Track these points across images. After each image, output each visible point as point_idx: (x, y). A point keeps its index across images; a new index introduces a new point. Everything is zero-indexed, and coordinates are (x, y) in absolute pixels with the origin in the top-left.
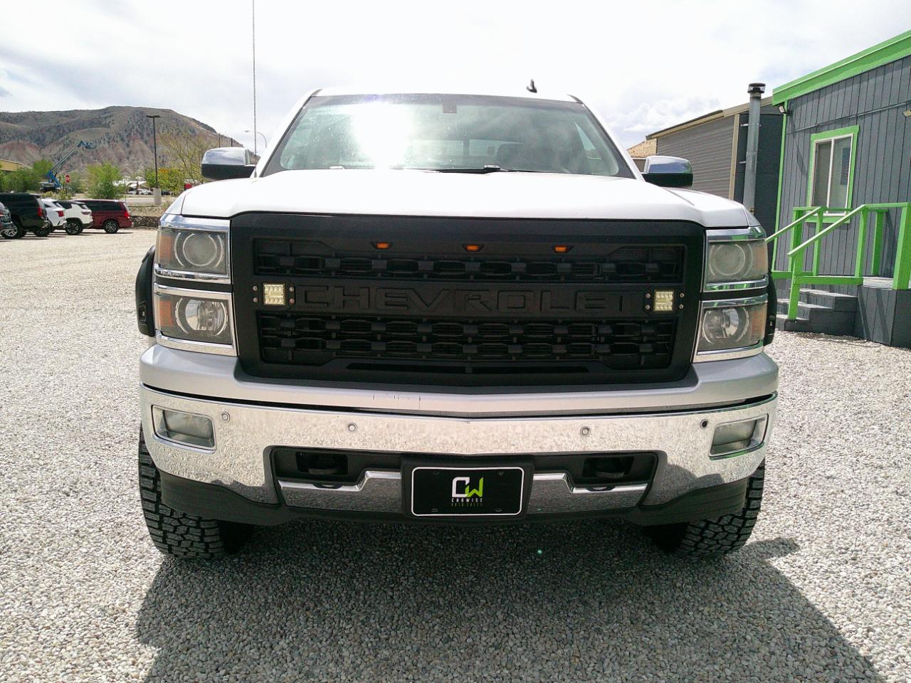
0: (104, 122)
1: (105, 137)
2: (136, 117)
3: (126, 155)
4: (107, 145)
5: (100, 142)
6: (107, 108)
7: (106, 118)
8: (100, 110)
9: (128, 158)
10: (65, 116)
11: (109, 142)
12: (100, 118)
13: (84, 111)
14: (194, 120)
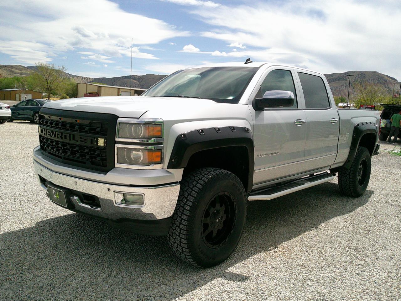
0: (345, 78)
1: (345, 85)
2: (360, 76)
3: (352, 92)
4: (345, 88)
5: (342, 87)
6: (347, 72)
7: (346, 76)
8: (344, 73)
9: (353, 94)
10: (329, 76)
11: (346, 87)
12: (343, 76)
13: (337, 73)
14: (387, 76)
